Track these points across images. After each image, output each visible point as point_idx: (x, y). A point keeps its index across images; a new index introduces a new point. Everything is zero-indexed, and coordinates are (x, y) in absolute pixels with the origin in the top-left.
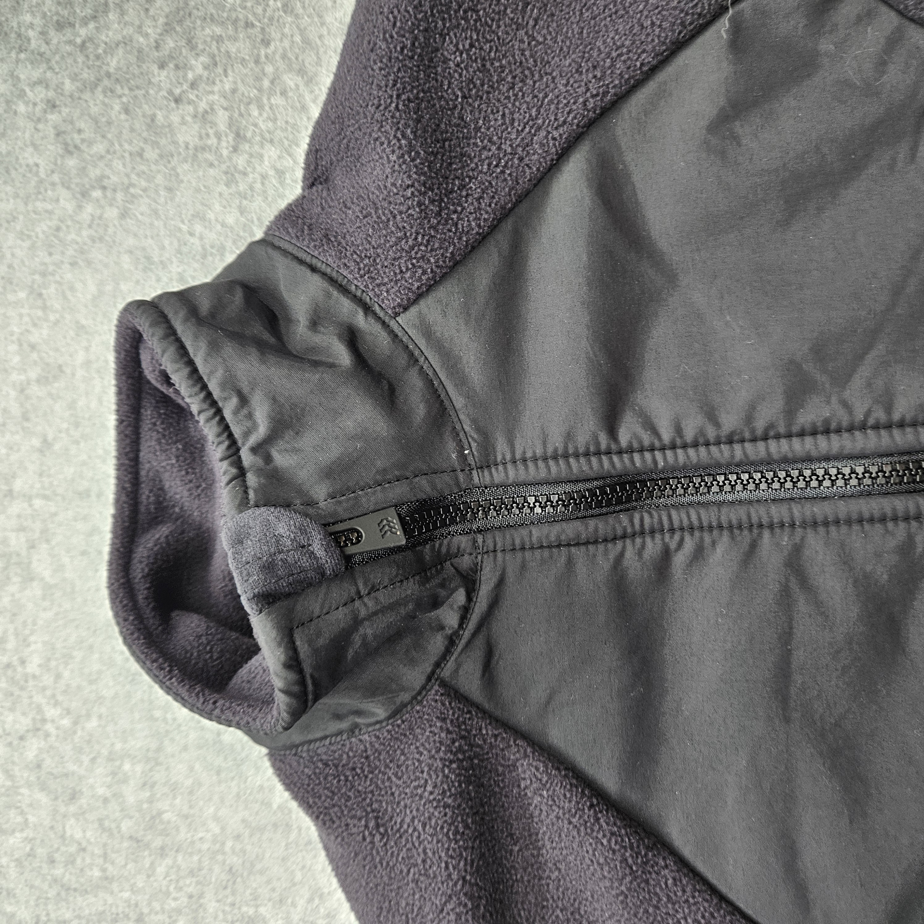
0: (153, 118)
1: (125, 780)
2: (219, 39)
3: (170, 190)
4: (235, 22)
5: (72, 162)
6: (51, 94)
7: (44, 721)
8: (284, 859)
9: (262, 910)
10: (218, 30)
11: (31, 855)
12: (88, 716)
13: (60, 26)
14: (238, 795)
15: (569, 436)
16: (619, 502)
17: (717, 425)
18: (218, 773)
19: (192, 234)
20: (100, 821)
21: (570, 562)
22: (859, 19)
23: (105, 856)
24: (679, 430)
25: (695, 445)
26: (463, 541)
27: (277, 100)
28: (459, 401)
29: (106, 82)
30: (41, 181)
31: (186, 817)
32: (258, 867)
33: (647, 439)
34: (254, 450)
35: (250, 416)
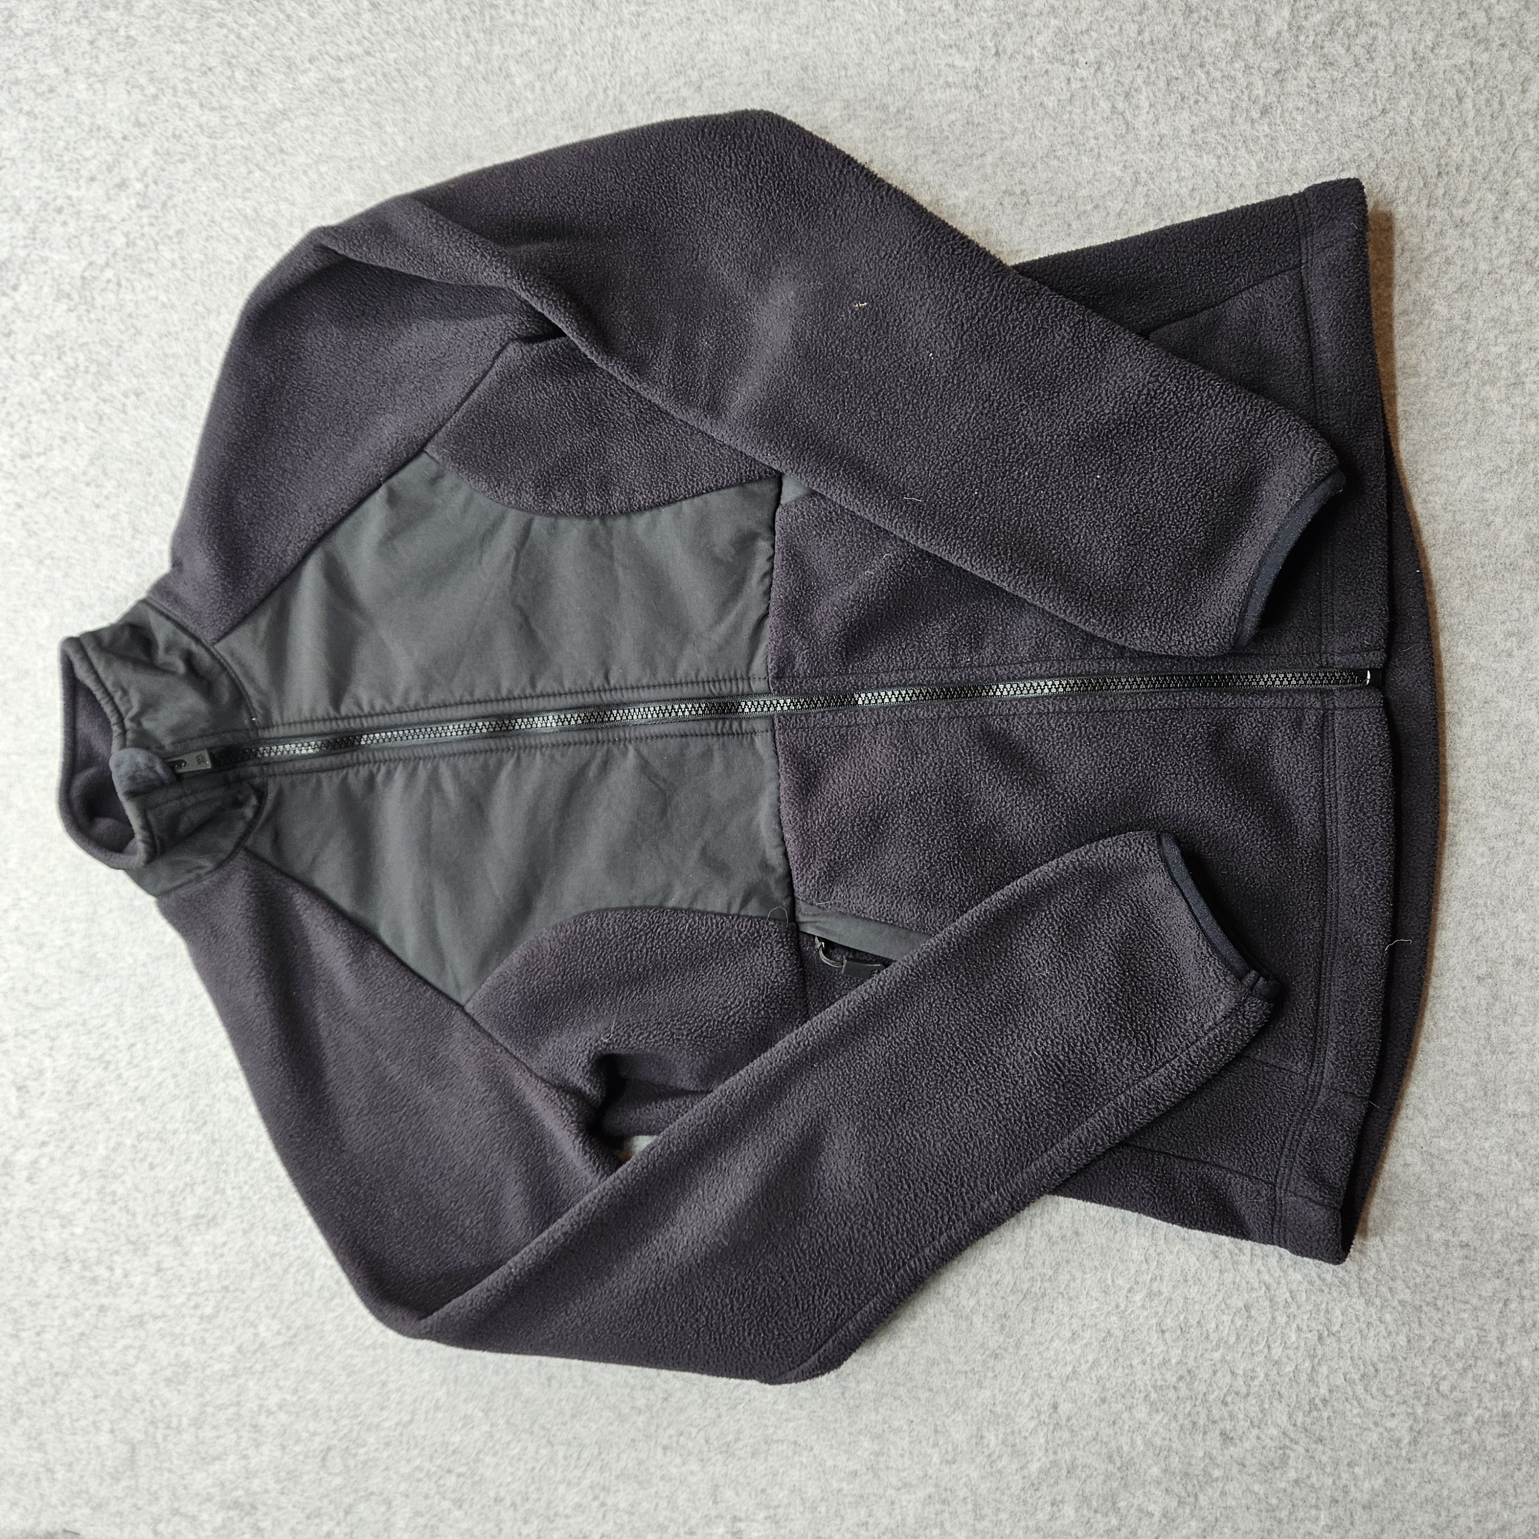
0: (82, 517)
1: (72, 934)
2: (122, 471)
3: (94, 561)
4: (131, 461)
5: (32, 542)
6: (18, 499)
7: (20, 899)
8: (173, 976)
9: (161, 1010)
10: (121, 465)
11: (13, 988)
12: (49, 894)
13: (23, 457)
14: (144, 939)
15: (313, 710)
16: (347, 746)
17: (391, 703)
18: (131, 924)
19: (108, 588)
20: (58, 962)
21: (319, 782)
22: (452, 489)
23: (61, 985)
24: (372, 707)
25: (383, 714)
26: (255, 770)
27: (158, 509)
28: (251, 691)
29: (54, 494)
30: (12, 554)
31: (111, 955)
32: (157, 983)
33: (356, 711)
34: (132, 720)
35: (129, 701)
